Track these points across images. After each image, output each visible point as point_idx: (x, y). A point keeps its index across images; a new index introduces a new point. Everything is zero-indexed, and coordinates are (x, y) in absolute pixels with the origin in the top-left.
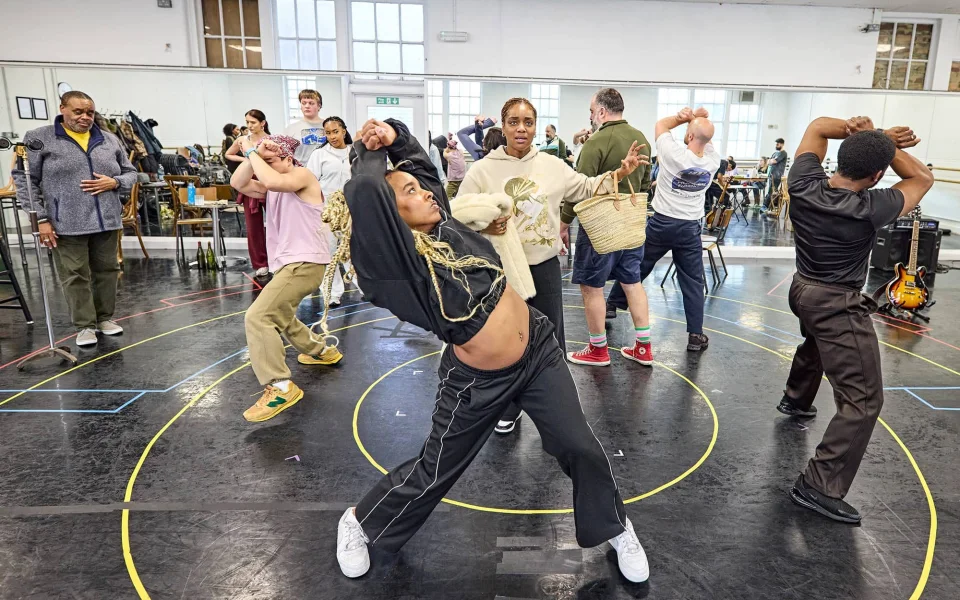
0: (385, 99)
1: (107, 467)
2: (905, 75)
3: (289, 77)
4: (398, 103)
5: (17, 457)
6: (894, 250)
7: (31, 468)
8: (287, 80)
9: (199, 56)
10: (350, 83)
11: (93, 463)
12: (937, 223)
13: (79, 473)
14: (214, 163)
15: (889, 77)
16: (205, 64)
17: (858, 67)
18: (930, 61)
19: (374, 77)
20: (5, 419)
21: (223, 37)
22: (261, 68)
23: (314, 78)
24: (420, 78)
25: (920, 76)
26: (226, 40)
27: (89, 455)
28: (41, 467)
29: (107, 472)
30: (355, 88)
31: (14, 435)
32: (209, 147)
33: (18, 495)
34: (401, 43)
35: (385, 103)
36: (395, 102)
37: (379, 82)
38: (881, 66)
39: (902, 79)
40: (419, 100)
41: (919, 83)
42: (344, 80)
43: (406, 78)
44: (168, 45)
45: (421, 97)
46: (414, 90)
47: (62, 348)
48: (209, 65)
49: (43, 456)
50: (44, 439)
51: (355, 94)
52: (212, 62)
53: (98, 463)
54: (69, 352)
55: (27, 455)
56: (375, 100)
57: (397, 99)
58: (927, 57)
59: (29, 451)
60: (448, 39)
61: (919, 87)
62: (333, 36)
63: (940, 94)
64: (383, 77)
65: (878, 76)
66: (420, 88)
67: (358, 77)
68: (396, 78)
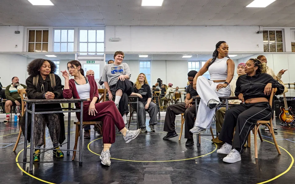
0: (90, 61)
2: (275, 48)
4: (94, 63)
9: (26, 49)
10: (78, 56)
15: (269, 48)
16: (28, 51)
17: (258, 45)
18: (283, 42)
19: (86, 54)
21: (35, 43)
22: (47, 52)
24: (102, 54)
25: (281, 48)
34: (96, 42)
37: (88, 56)
38: (266, 45)
44: (16, 45)
45: (103, 60)
46: (100, 58)
52: (30, 51)
56: (86, 62)
60: (113, 40)
61: (281, 51)
62: (73, 41)
63: (289, 53)
64: (89, 54)
65: (265, 48)
66: (103, 57)
67: (81, 54)
68: (94, 54)
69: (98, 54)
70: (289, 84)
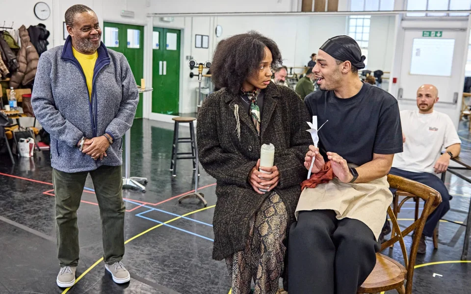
0: (430, 32)
1: (217, 280)
3: (352, 17)
4: (441, 36)
5: (174, 257)
7: (180, 267)
8: (349, 19)
10: (402, 20)
11: (210, 275)
13: (202, 279)
14: (293, 80)
16: (300, 10)
19: (423, 14)
20: (171, 232)
22: (337, 11)
23: (369, 17)
24: (465, 14)
27: (208, 269)
28: (185, 268)
29: (216, 284)
30: (406, 24)
31: (174, 243)
32: (291, 69)
33: (172, 282)
35: (430, 36)
36: (439, 35)
37: (427, 19)
40: (461, 33)
42: (398, 18)
43: (452, 14)
45: (463, 30)
46: (458, 24)
47: (201, 194)
48: (303, 10)
49: (186, 261)
50: (187, 250)
51: (405, 29)
52: (305, 8)
53: (212, 276)
54: (203, 197)
55: (179, 258)
56: (421, 33)
57: (441, 32)
59: (180, 256)
64: (431, 14)
66: (465, 22)
67: (410, 15)
68: (443, 15)
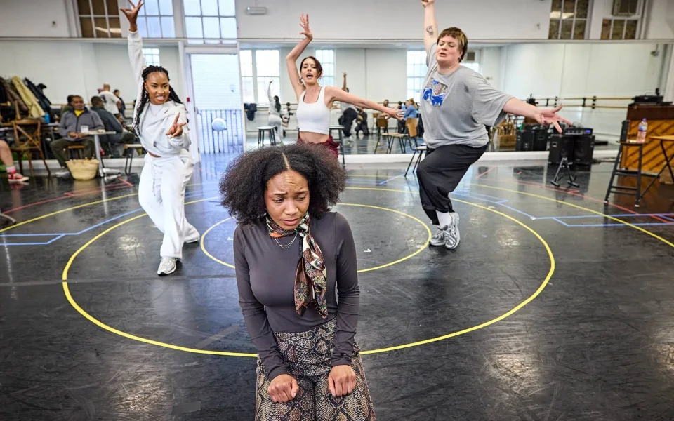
2: (570, 30)
6: (563, 150)
9: (76, 30)
10: (185, 47)
12: (591, 130)
15: (560, 31)
16: (80, 35)
17: (538, 25)
18: (587, 20)
19: (201, 42)
21: (92, 16)
22: (121, 37)
24: (234, 41)
25: (581, 30)
26: (95, 18)
30: (188, 50)
34: (219, 17)
38: (554, 24)
39: (569, 33)
41: (581, 35)
42: (180, 44)
44: (54, 23)
48: (84, 36)
52: (86, 33)
58: (586, 16)
60: (253, 12)
61: (581, 37)
62: (171, 13)
63: (595, 42)
64: (208, 41)
65: (552, 31)
66: (235, 49)
67: (190, 42)
68: (217, 42)
69: (225, 42)
70: (585, 99)
